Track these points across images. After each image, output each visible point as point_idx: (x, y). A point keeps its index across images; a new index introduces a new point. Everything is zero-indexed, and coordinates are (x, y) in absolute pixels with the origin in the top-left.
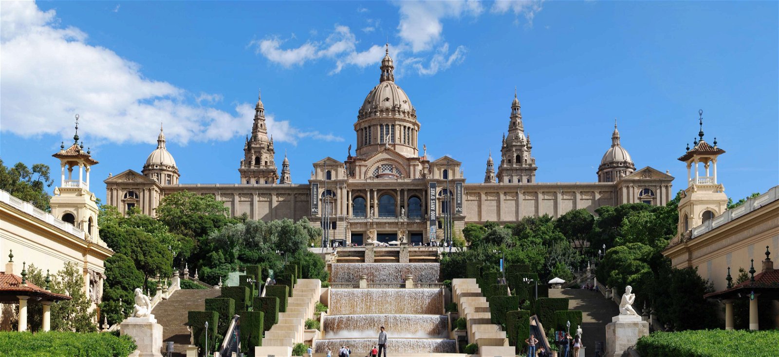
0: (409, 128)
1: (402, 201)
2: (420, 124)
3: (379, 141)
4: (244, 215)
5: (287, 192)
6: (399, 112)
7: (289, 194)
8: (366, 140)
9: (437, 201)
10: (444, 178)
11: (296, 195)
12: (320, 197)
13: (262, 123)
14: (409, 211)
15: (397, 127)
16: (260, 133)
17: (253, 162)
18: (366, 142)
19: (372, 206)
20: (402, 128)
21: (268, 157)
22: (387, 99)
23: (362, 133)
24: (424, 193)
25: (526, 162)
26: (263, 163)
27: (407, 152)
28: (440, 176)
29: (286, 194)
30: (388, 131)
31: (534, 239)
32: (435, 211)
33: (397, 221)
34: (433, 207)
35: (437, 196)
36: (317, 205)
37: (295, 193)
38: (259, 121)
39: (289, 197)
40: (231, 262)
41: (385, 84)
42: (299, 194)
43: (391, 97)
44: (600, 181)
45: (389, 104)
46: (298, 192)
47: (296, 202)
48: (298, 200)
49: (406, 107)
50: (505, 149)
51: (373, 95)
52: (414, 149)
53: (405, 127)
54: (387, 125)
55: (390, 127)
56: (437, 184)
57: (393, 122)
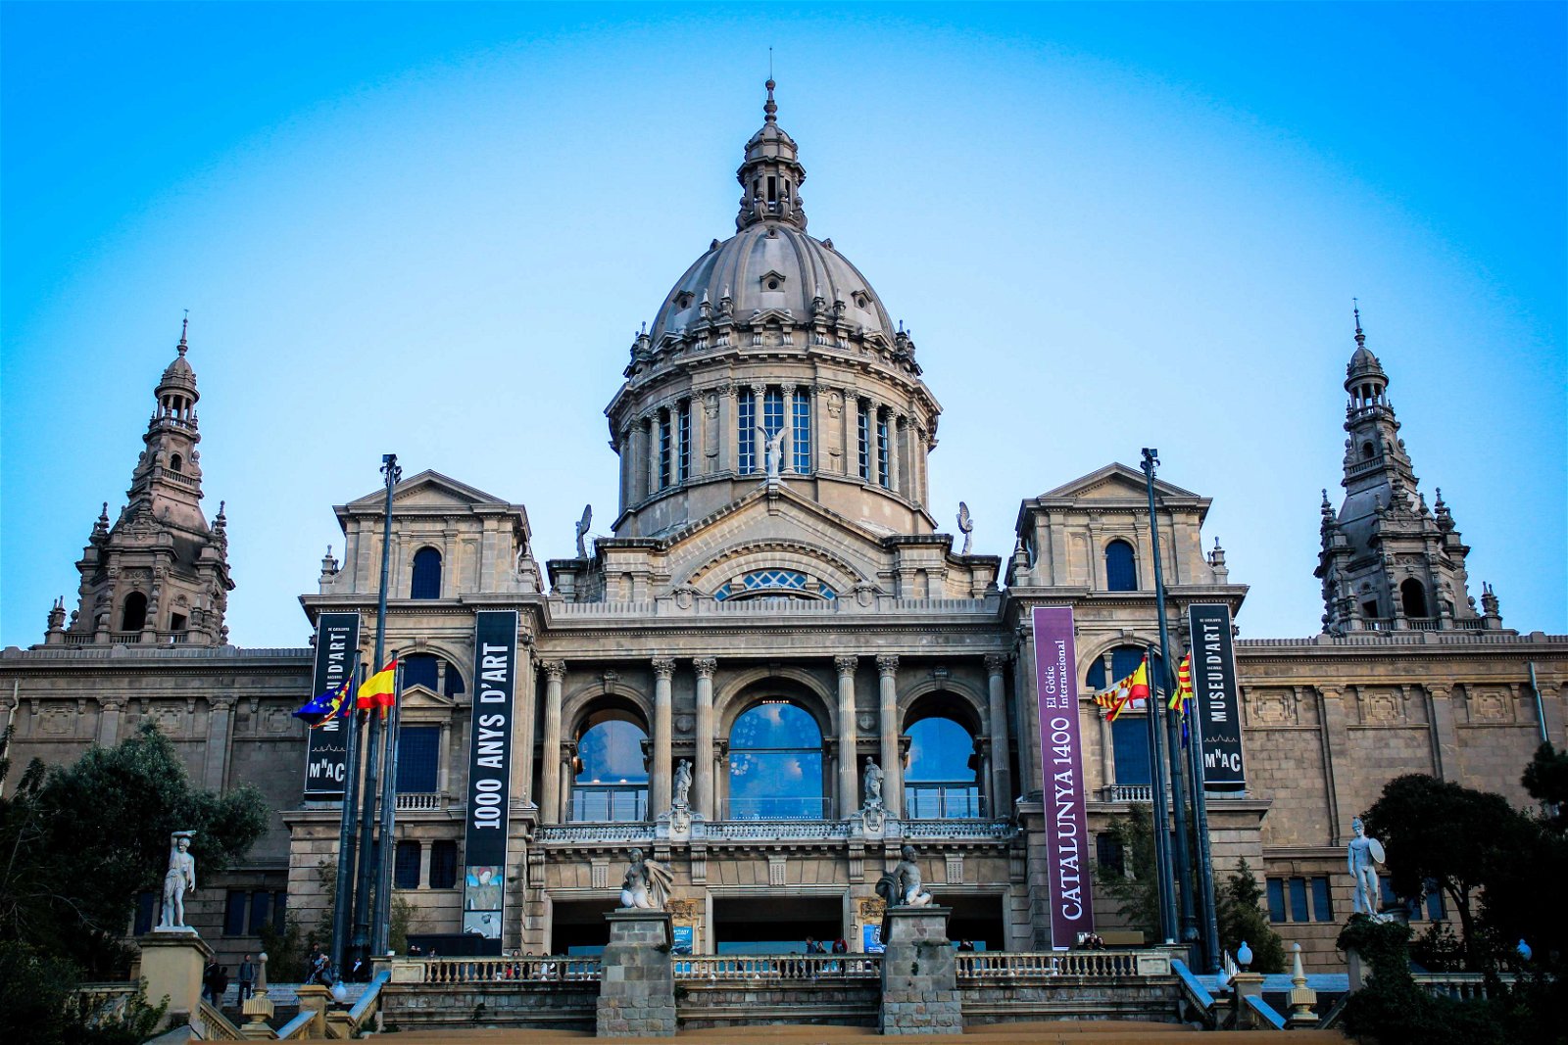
0: (884, 412)
3: (732, 466)
5: (194, 687)
6: (832, 330)
7: (202, 702)
8: (667, 467)
9: (1084, 718)
10: (1111, 583)
11: (244, 709)
13: (182, 451)
15: (825, 398)
16: (162, 491)
18: (667, 479)
20: (851, 405)
23: (648, 441)
24: (995, 680)
28: (1092, 573)
29: (184, 700)
30: (780, 417)
33: (836, 838)
35: (1083, 690)
37: (236, 693)
38: (168, 442)
39: (202, 718)
42: (262, 699)
43: (790, 271)
45: (783, 301)
46: (256, 691)
47: (239, 743)
48: (250, 734)
53: (864, 401)
54: (774, 391)
55: (788, 399)
56: (1080, 618)
57: (803, 374)
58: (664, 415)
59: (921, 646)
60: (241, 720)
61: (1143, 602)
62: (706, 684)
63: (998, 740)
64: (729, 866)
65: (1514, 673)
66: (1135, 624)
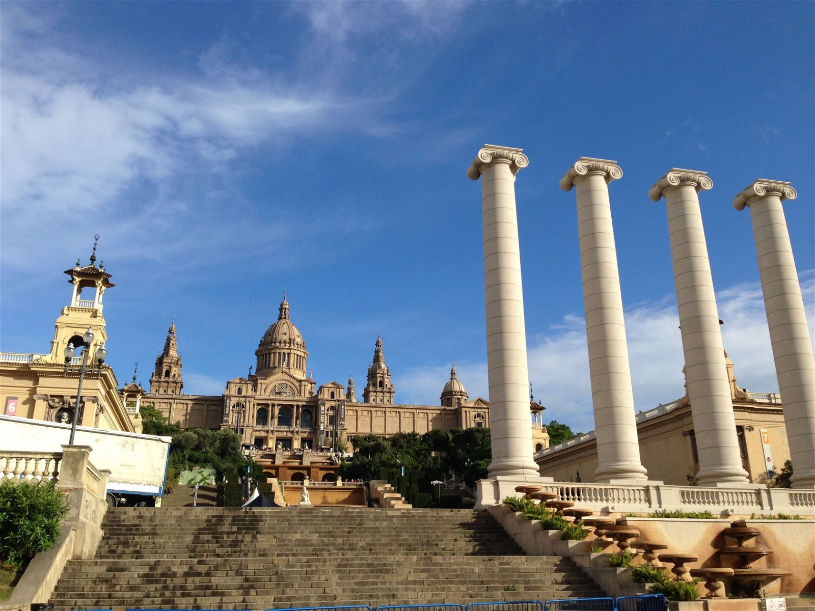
0: (300, 356)
1: (297, 414)
2: (308, 354)
3: (277, 365)
4: (178, 423)
6: (293, 343)
7: (203, 404)
8: (266, 363)
9: (326, 415)
10: (331, 398)
11: (209, 406)
12: (231, 408)
14: (302, 421)
15: (292, 355)
16: (171, 350)
17: (163, 374)
18: (265, 365)
19: (272, 418)
20: (296, 356)
21: (177, 371)
22: (285, 334)
23: (262, 358)
24: (314, 409)
25: (386, 387)
26: (172, 375)
27: (299, 375)
28: (329, 396)
30: (285, 358)
31: (407, 450)
32: (324, 423)
34: (322, 420)
35: (326, 412)
36: (228, 414)
38: (171, 341)
40: (183, 462)
41: (283, 321)
43: (288, 332)
44: (442, 405)
45: (286, 338)
47: (208, 411)
49: (298, 340)
50: (371, 376)
51: (273, 329)
52: (304, 372)
53: (297, 355)
54: (284, 353)
55: (286, 355)
56: (326, 402)
57: (289, 351)
58: (266, 354)
59: (304, 403)
60: (208, 407)
61: (335, 401)
62: (276, 407)
63: (314, 418)
64: (278, 433)
65: (383, 409)
66: (333, 404)
